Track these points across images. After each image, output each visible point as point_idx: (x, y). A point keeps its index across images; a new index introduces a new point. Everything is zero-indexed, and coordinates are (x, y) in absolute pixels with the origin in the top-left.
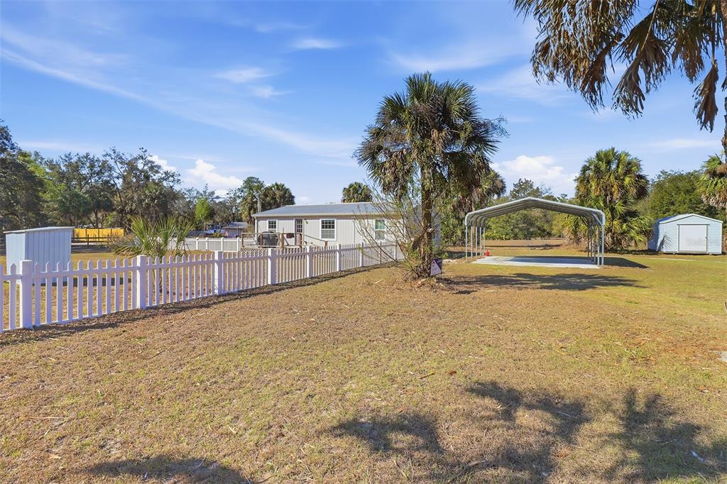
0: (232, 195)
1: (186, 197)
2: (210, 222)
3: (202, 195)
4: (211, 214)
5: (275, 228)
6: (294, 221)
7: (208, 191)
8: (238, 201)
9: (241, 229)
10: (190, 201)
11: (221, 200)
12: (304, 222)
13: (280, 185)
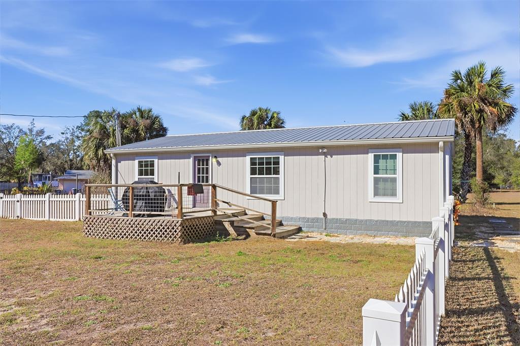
0: (69, 136)
1: (3, 137)
2: (38, 171)
3: (26, 134)
4: (39, 160)
5: (152, 174)
6: (191, 160)
7: (35, 130)
8: (77, 143)
9: (82, 180)
10: (9, 143)
11: (53, 141)
12: (213, 161)
13: (145, 111)
